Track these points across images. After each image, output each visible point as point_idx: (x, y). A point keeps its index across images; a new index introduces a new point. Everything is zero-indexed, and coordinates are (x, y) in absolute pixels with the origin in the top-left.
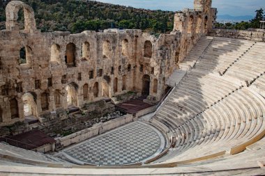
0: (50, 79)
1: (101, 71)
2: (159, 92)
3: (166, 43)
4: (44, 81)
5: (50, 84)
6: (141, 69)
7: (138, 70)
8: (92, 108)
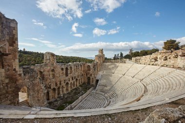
0: (60, 82)
1: (75, 77)
2: (94, 82)
3: (94, 65)
4: (58, 83)
5: (60, 84)
6: (87, 75)
7: (85, 76)
8: (74, 92)
